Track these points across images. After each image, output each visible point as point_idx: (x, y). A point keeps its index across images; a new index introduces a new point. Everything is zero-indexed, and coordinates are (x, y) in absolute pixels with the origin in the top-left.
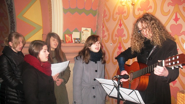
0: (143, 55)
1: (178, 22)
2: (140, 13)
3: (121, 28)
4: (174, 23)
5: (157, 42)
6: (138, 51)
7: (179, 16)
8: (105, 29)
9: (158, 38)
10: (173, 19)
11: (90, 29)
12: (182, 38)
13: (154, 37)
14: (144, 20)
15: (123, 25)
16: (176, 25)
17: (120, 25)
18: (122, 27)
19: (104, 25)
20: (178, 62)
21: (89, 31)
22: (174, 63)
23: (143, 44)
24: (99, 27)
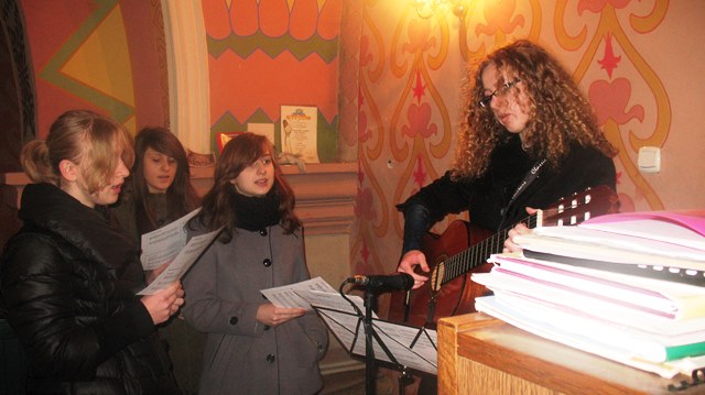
1: (615, 70)
2: (483, 44)
3: (421, 102)
4: (602, 74)
7: (617, 51)
8: (366, 108)
10: (599, 62)
11: (316, 109)
12: (630, 132)
15: (426, 91)
16: (610, 82)
17: (419, 91)
18: (424, 99)
19: (363, 94)
21: (309, 118)
24: (348, 102)
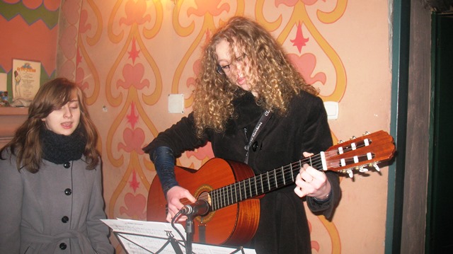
0: (234, 136)
1: (304, 48)
2: (193, 21)
3: (135, 64)
4: (294, 50)
5: (275, 99)
6: (218, 127)
7: (306, 34)
8: (83, 65)
9: (277, 88)
10: (292, 41)
11: (40, 64)
13: (265, 86)
14: (235, 35)
15: (140, 54)
16: (300, 55)
17: (134, 54)
18: (138, 60)
19: (81, 55)
20: (369, 156)
21: (35, 71)
22: (356, 159)
23: (231, 107)
24: (66, 60)
